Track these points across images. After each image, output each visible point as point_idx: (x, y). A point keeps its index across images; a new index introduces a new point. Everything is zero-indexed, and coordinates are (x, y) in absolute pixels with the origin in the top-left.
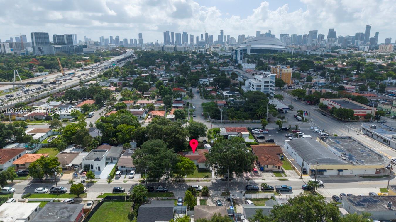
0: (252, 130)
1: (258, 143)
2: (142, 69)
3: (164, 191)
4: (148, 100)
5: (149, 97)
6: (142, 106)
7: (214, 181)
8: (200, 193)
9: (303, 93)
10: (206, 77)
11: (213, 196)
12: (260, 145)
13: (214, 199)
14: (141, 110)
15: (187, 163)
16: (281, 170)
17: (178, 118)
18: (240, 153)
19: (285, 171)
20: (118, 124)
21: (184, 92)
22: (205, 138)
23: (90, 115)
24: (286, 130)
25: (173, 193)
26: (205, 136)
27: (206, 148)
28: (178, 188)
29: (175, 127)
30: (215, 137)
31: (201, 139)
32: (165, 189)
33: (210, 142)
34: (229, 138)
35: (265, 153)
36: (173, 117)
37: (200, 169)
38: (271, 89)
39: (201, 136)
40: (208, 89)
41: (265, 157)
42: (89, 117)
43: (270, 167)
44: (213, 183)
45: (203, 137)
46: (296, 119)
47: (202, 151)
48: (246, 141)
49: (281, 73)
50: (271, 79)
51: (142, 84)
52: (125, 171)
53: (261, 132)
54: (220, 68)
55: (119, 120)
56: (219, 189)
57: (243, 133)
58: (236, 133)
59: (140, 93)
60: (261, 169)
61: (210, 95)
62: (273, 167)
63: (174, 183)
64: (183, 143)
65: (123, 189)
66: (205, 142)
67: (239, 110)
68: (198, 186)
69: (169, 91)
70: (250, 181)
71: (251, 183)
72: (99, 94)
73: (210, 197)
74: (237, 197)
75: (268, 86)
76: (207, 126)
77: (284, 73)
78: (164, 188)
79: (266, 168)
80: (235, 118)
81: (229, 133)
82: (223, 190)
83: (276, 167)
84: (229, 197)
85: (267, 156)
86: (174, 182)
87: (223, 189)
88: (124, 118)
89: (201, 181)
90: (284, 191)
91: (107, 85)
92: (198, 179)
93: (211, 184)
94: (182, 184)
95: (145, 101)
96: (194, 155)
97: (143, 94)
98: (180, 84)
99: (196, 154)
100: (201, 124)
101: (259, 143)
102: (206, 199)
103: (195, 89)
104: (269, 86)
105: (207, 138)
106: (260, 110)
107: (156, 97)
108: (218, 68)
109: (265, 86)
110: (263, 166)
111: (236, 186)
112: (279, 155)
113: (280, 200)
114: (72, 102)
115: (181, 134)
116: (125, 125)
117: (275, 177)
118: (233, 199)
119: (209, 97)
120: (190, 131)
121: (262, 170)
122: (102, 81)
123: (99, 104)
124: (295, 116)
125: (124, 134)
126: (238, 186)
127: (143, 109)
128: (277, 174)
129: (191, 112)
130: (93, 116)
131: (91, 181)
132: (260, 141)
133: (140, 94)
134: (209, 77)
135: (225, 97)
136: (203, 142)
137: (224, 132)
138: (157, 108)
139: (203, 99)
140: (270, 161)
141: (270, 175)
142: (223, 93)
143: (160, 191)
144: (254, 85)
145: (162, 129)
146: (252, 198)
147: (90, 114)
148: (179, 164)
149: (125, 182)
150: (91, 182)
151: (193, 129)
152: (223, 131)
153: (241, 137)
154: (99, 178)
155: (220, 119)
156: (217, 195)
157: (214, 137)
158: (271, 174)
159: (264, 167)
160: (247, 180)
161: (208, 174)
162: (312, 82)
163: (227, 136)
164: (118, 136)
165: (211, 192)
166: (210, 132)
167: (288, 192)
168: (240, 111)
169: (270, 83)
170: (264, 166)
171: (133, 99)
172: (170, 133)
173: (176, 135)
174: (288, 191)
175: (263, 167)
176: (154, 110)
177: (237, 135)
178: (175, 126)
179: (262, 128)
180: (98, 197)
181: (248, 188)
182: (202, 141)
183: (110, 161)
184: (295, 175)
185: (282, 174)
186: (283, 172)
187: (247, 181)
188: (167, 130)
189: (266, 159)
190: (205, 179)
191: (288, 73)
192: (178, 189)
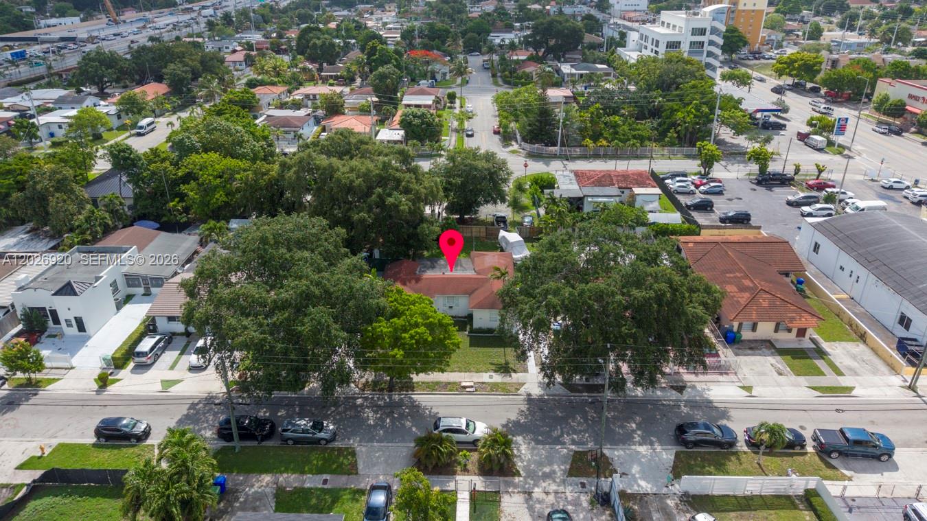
0: (664, 179)
1: (695, 229)
2: (336, 11)
3: (318, 441)
4: (331, 85)
5: (336, 78)
6: (310, 103)
7: (536, 391)
8: (474, 457)
9: (814, 65)
10: (509, 28)
11: (531, 474)
12: (706, 235)
13: (537, 492)
14: (302, 112)
15: (417, 325)
16: (806, 344)
17: (413, 138)
18: (664, 286)
19: (825, 346)
20: (192, 150)
21: (444, 64)
22: (503, 210)
23: (141, 128)
24: (783, 181)
25: (353, 454)
26: (503, 200)
27: (504, 245)
28: (380, 423)
29: (386, 166)
30: (536, 203)
31: (487, 211)
32: (322, 435)
33: (521, 224)
34: (587, 208)
35: (740, 270)
36: (398, 135)
37: (480, 331)
38: (710, 54)
39: (487, 202)
40: (515, 58)
41: (743, 289)
42: (139, 135)
43: (765, 329)
44: (530, 399)
45: (495, 203)
46: (806, 144)
47: (491, 259)
48: (652, 218)
49: (733, 12)
50: (714, 20)
51: (319, 39)
52: (181, 334)
53: (697, 187)
54: (548, 7)
55: (194, 138)
56: (555, 434)
57: (637, 190)
58: (614, 190)
59: (311, 67)
60: (726, 338)
61: (520, 72)
62: (776, 331)
63: (366, 399)
64: (415, 228)
65: (143, 427)
66: (501, 220)
67: (615, 112)
68: (463, 422)
69: (396, 60)
70: (686, 395)
71: (693, 404)
72: (180, 65)
73: (517, 479)
74: (643, 483)
75: (702, 44)
76: (509, 165)
77: (744, 11)
78: (318, 426)
79: (747, 335)
80: (606, 139)
81: (588, 190)
82: (574, 442)
83: (789, 330)
84: (605, 483)
85: (747, 283)
86: (368, 393)
87: (575, 432)
88: (215, 129)
89: (481, 387)
90: (854, 456)
91: (227, 48)
92: (466, 379)
93: (524, 408)
94: (400, 404)
95: (322, 90)
96: (458, 273)
97: (320, 70)
98: (434, 43)
99: (465, 269)
100: (489, 157)
101: (700, 227)
102: (497, 492)
103: (476, 61)
104: (706, 45)
105: (510, 209)
106: (689, 113)
107: (359, 80)
108: (544, 8)
109: (692, 44)
110: (736, 325)
111: (629, 419)
112: (787, 275)
113: (850, 511)
114: (106, 91)
115: (407, 191)
116: (213, 156)
117: (793, 378)
118: (623, 495)
119: (517, 78)
120: (449, 183)
121: (731, 339)
122: (217, 38)
123: (182, 95)
124: (799, 134)
125: (207, 191)
126: (638, 419)
127: (309, 111)
128: (797, 362)
129: (461, 121)
130: (153, 130)
131: (29, 379)
132: (701, 218)
133: (310, 70)
134: (519, 30)
135: (566, 79)
136: (492, 224)
137: (570, 187)
138: (352, 109)
139: (500, 86)
140: (765, 304)
141: (768, 363)
142: (562, 68)
143: (297, 441)
144: (658, 42)
145: (331, 170)
146: (715, 493)
147: (140, 124)
148: (383, 327)
149: (167, 384)
150: (30, 383)
151: (459, 176)
152: (567, 186)
153: (631, 204)
154: (66, 365)
155: (554, 145)
156: (547, 470)
157: (534, 204)
158: (771, 360)
159: (739, 331)
160: (672, 387)
161: (510, 354)
162: (822, 41)
163: (581, 200)
164: (186, 195)
165: (523, 450)
166: (520, 188)
167: (875, 463)
168: (623, 115)
169: (708, 33)
170: (740, 325)
171: (285, 83)
172: (364, 186)
173: (390, 195)
174: (878, 458)
175: (735, 329)
176: (344, 114)
177: (618, 199)
178: (386, 159)
179: (699, 173)
180: (21, 467)
181: (690, 436)
182: (490, 219)
183: (141, 290)
184: (875, 372)
185: (820, 363)
186: (821, 354)
187: (674, 395)
188: (352, 176)
189: (747, 295)
190: (497, 378)
191: (753, 11)
192: (382, 427)
